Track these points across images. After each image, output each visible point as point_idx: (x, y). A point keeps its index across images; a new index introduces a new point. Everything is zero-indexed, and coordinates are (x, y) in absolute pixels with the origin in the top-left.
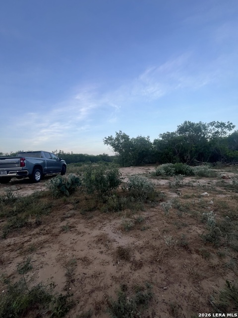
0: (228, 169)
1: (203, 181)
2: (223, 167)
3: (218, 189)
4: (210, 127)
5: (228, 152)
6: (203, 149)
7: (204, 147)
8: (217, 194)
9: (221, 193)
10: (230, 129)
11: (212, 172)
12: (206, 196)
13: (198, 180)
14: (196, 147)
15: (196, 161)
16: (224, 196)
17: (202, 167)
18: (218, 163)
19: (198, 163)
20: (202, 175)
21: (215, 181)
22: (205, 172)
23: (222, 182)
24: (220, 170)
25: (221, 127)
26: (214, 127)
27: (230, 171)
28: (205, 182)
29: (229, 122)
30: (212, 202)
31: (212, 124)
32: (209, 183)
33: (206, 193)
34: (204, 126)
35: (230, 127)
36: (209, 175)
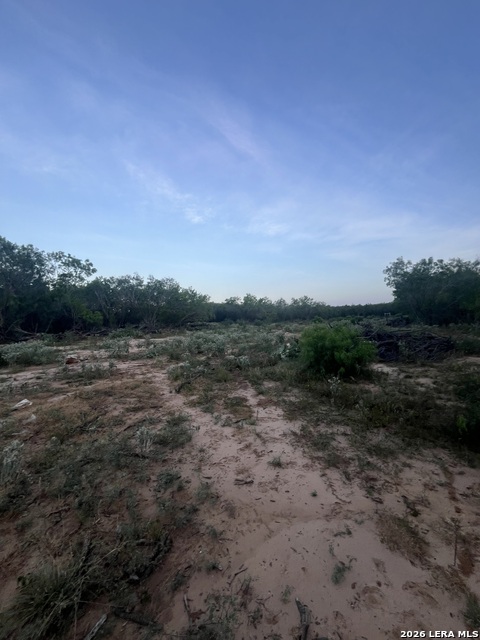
0: (83, 344)
1: (27, 376)
2: (75, 341)
3: (56, 385)
4: (53, 262)
5: (85, 312)
6: (36, 305)
7: (39, 300)
8: (51, 396)
9: (58, 392)
10: (89, 274)
11: (50, 352)
12: (26, 407)
13: (14, 376)
14: (21, 300)
15: (20, 330)
16: (62, 397)
17: (30, 345)
18: (68, 333)
19: (26, 335)
20: (26, 362)
21: (52, 370)
22: (34, 354)
23: (64, 370)
24: (68, 347)
25: (73, 265)
26: (60, 263)
27: (85, 349)
28: (33, 376)
29: (87, 261)
30: (34, 417)
31: (58, 256)
32: (38, 378)
33: (25, 401)
34: (38, 255)
35: (89, 269)
36: (44, 359)
